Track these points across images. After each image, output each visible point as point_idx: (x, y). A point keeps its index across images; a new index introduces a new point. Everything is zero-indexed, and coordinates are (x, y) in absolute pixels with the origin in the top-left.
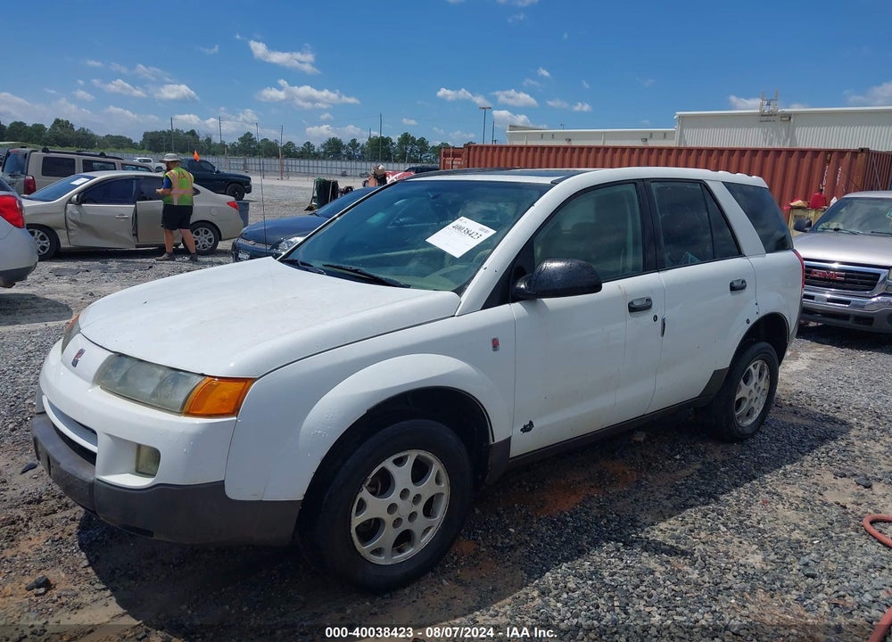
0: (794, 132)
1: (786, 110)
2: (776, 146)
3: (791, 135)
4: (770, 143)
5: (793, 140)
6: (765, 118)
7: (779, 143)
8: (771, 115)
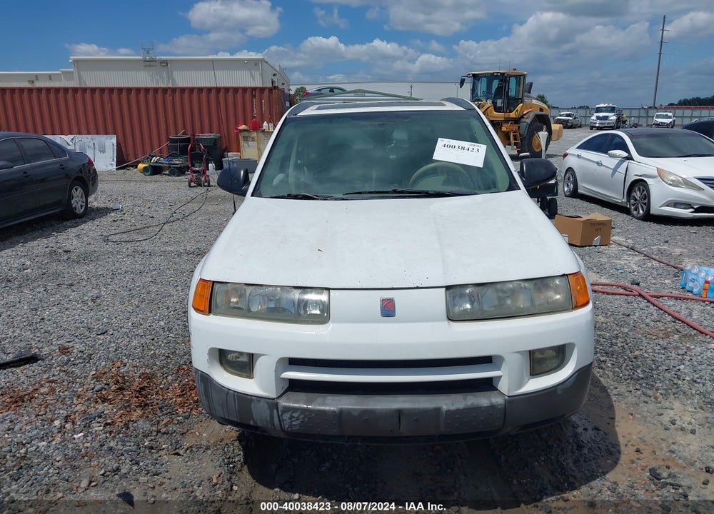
0: (172, 74)
1: (163, 57)
2: (162, 85)
3: (170, 77)
4: (157, 83)
5: (174, 81)
6: (148, 64)
7: (164, 83)
8: (152, 61)
